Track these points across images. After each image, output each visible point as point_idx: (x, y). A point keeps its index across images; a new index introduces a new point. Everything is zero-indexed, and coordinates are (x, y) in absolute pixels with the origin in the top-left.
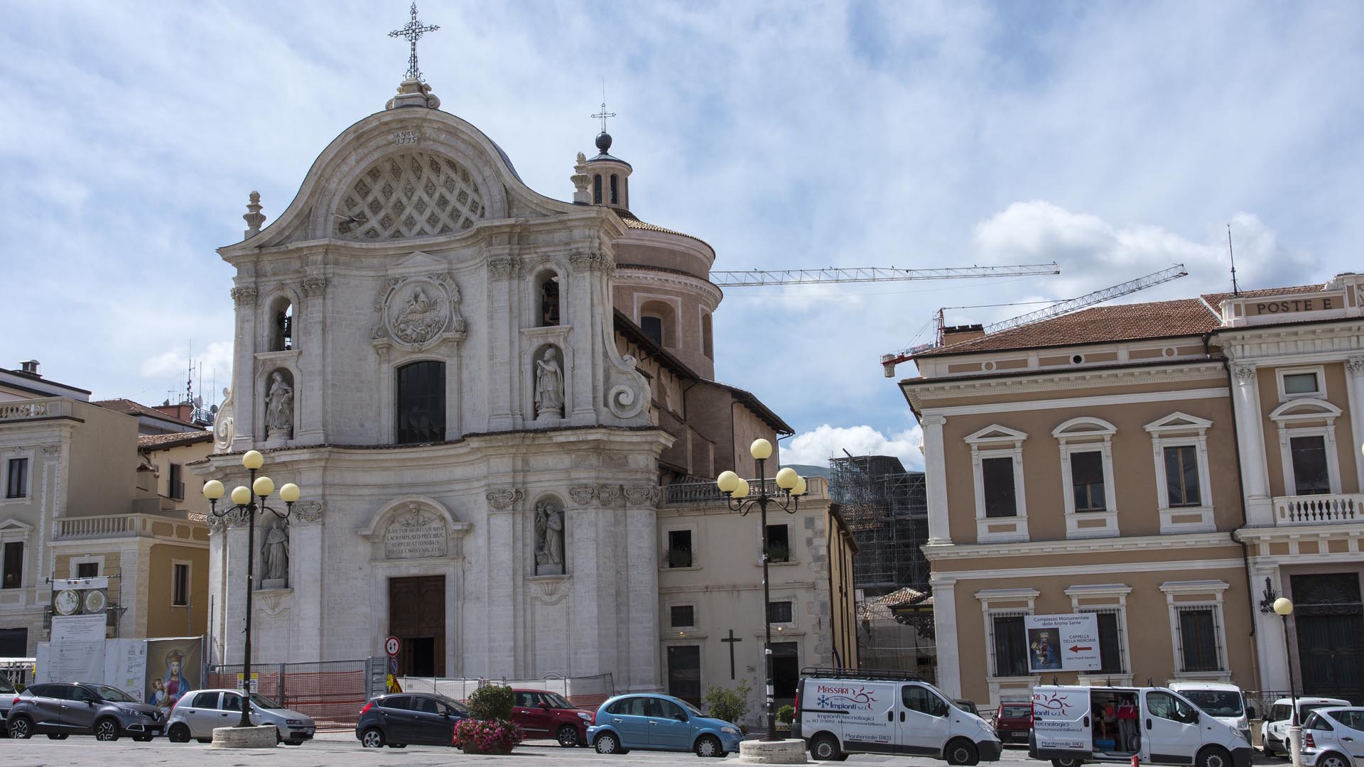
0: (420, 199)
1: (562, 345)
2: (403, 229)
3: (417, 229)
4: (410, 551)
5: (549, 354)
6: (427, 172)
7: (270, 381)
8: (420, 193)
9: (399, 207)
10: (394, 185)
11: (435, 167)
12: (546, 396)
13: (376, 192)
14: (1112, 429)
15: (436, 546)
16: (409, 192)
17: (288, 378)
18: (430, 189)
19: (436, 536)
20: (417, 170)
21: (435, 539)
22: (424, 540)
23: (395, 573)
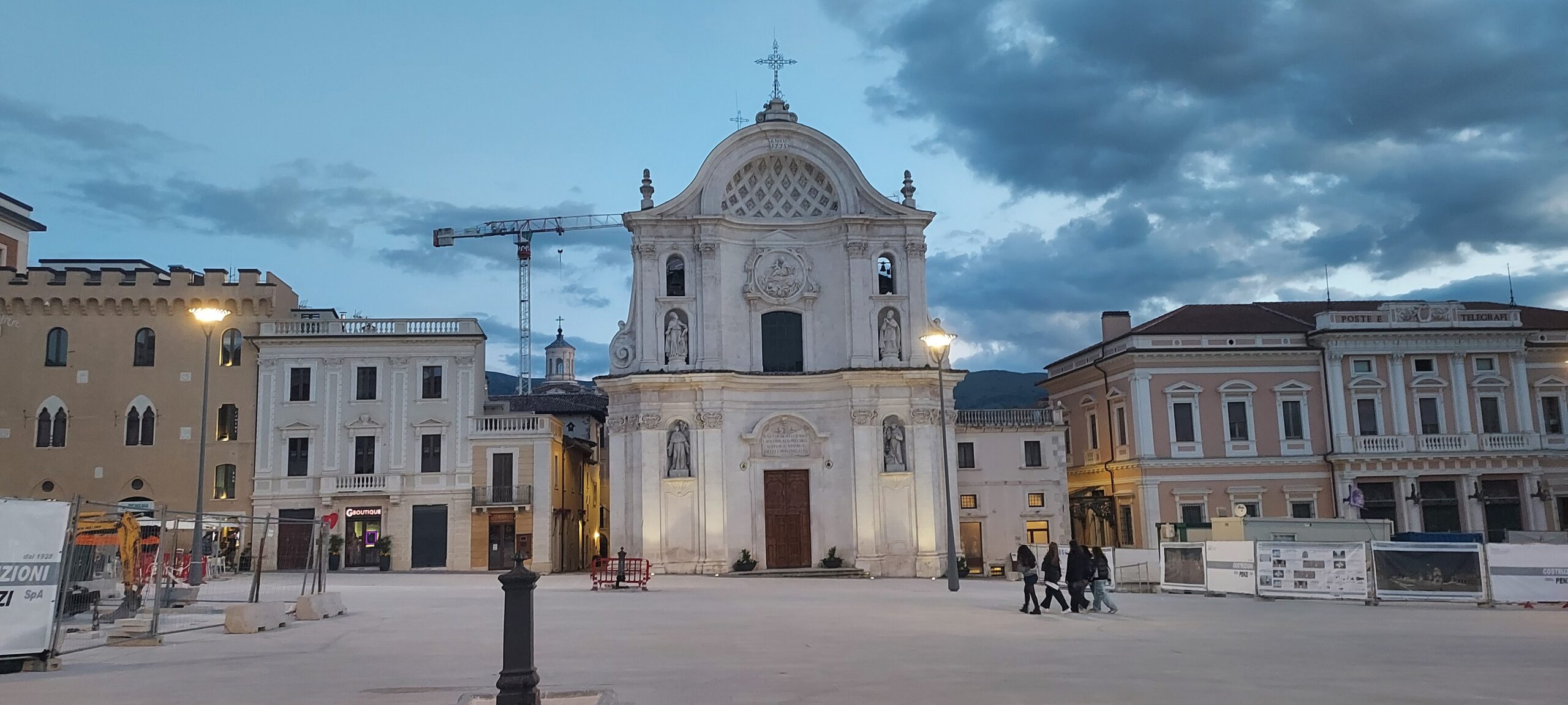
0: (778, 190)
1: (900, 309)
2: (764, 212)
3: (774, 212)
4: (782, 451)
5: (891, 313)
6: (785, 171)
7: (668, 319)
8: (778, 185)
9: (761, 194)
10: (758, 177)
11: (794, 168)
12: (889, 345)
13: (745, 181)
14: (1254, 389)
15: (802, 448)
16: (770, 183)
17: (683, 317)
18: (786, 183)
19: (802, 441)
20: (778, 168)
21: (801, 444)
22: (792, 443)
23: (769, 468)
